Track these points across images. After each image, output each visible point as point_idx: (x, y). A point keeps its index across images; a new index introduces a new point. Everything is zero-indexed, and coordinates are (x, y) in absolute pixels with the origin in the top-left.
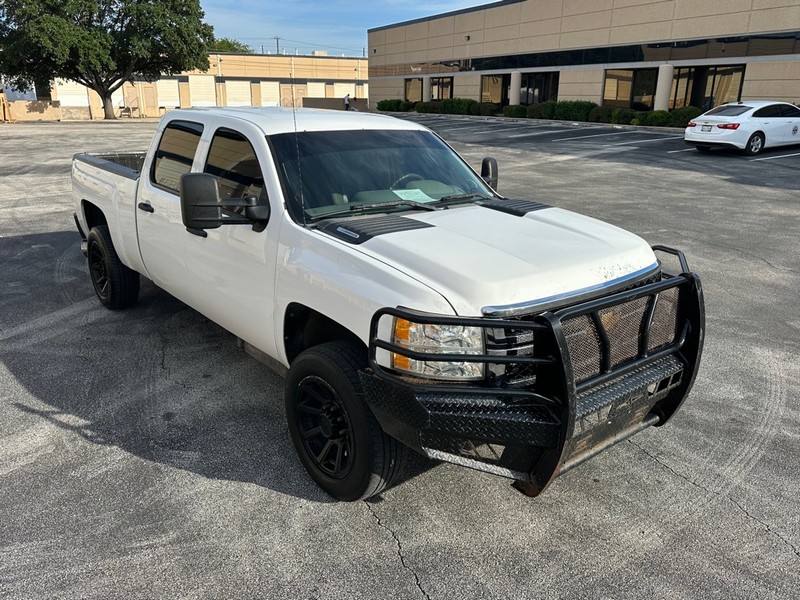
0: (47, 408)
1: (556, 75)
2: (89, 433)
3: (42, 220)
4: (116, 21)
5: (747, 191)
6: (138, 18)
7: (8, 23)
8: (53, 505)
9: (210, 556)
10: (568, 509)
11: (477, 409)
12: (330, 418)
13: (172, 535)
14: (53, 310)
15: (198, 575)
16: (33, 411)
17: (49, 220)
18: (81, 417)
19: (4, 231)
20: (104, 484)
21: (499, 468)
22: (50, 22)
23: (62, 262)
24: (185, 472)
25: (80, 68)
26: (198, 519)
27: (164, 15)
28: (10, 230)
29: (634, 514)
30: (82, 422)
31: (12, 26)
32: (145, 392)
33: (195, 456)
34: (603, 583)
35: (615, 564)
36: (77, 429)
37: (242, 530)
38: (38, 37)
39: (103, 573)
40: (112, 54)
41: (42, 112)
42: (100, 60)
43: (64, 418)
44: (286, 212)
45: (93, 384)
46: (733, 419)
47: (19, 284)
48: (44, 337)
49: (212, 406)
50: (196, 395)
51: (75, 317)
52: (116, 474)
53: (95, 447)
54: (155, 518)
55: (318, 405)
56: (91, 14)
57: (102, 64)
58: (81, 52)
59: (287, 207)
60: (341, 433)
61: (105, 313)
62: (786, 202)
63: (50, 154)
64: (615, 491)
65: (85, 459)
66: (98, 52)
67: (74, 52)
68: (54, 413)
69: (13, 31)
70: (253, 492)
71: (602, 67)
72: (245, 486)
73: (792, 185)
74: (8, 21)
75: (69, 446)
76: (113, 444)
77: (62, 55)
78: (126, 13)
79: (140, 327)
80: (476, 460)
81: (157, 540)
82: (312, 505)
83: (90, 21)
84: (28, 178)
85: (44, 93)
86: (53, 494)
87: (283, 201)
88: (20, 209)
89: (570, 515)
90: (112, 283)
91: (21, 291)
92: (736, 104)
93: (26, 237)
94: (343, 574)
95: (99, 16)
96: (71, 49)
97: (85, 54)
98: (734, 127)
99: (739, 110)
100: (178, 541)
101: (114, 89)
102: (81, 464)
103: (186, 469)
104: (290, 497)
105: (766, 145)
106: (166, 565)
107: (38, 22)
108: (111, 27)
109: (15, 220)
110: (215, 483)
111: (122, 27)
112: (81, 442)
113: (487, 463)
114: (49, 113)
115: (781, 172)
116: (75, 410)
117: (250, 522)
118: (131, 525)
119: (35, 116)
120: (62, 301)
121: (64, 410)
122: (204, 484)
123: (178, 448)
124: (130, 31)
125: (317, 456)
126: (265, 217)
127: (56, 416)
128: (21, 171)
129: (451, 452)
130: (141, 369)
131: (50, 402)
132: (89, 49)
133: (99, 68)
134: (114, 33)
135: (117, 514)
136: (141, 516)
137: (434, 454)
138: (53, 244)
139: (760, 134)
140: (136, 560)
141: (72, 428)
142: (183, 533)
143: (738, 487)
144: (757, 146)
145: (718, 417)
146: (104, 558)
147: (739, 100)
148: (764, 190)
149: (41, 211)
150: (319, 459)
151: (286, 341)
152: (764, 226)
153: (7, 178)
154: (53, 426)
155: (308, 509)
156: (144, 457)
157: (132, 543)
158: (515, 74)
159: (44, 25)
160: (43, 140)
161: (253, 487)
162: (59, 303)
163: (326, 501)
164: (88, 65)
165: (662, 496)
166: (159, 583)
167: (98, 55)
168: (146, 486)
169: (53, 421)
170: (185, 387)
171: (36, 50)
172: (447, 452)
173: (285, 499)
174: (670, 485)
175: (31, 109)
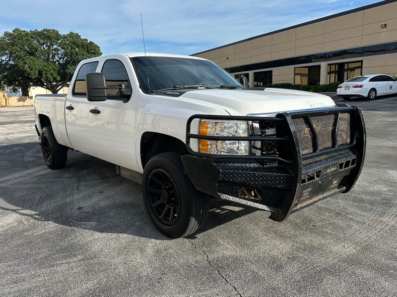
0: (15, 208)
1: (271, 72)
2: (37, 217)
3: (21, 139)
4: (60, 58)
5: (372, 113)
6: (71, 56)
7: (9, 61)
8: (15, 247)
9: (101, 266)
10: (300, 239)
11: (247, 169)
12: (166, 192)
13: (80, 257)
14: (22, 171)
15: (93, 274)
16: (8, 209)
17: (23, 139)
18: (33, 211)
19: (2, 143)
20: (43, 237)
21: (261, 205)
22: (29, 59)
23: (29, 153)
24: (87, 231)
25: (43, 80)
26: (94, 250)
27: (83, 54)
28: (4, 143)
29: (338, 239)
30: (33, 213)
31: (11, 62)
32: (68, 200)
33: (94, 224)
34: (325, 269)
35: (331, 261)
36: (31, 216)
37: (119, 254)
38: (23, 66)
39: (40, 276)
40: (59, 74)
41: (24, 101)
42: (52, 76)
43: (24, 211)
44: (140, 89)
45: (41, 198)
46: (384, 198)
47: (6, 162)
48: (16, 181)
49: (103, 204)
50: (94, 200)
51: (33, 173)
52: (50, 233)
53: (40, 222)
54: (70, 251)
55: (159, 187)
56: (49, 56)
57: (54, 78)
58: (44, 72)
59: (140, 87)
60: (172, 199)
61: (49, 171)
62: (393, 116)
63: (27, 117)
64: (325, 230)
65: (34, 227)
66: (52, 72)
67: (40, 73)
68: (19, 210)
69: (12, 65)
70: (125, 238)
71: (293, 66)
72: (121, 235)
73: (393, 110)
74: (9, 60)
75: (26, 223)
76: (49, 221)
77: (34, 75)
78: (65, 54)
79: (67, 175)
80: (248, 200)
81: (71, 260)
82: (158, 242)
83: (48, 59)
84: (15, 125)
85: (26, 93)
86: (15, 242)
87: (138, 84)
88: (10, 136)
89: (302, 241)
90: (53, 156)
91: (7, 164)
92: (361, 76)
93: (11, 145)
94: (175, 271)
95: (53, 56)
96: (39, 71)
97: (45, 74)
98: (361, 86)
99: (362, 79)
100: (83, 260)
101: (59, 90)
102: (32, 229)
103: (88, 229)
104: (145, 239)
105: (377, 95)
106: (75, 270)
107: (23, 60)
108: (58, 61)
109: (7, 139)
110: (105, 235)
111: (63, 61)
112: (32, 221)
113: (254, 202)
114: (28, 102)
115: (387, 105)
116: (31, 208)
117: (123, 250)
118: (57, 254)
119: (21, 103)
120: (27, 167)
121: (24, 208)
122: (98, 235)
123: (85, 221)
124: (67, 62)
125: (160, 216)
126: (130, 94)
127: (20, 211)
128: (12, 123)
129: (234, 196)
130: (66, 191)
131: (17, 206)
132: (47, 71)
133: (52, 79)
134: (59, 63)
135: (49, 250)
136: (63, 250)
137: (224, 197)
138: (24, 147)
139: (374, 90)
140: (59, 269)
141: (28, 215)
142: (86, 257)
143: (393, 226)
144: (373, 95)
145: (376, 198)
146: (40, 269)
147: (361, 75)
148: (380, 112)
149: (21, 136)
150: (161, 217)
151: (141, 157)
152: (383, 125)
153: (5, 125)
154: (18, 215)
155: (155, 243)
156: (66, 225)
157: (57, 262)
158: (251, 73)
159: (26, 61)
160: (24, 112)
161: (125, 235)
162: (26, 167)
163: (166, 240)
164: (47, 79)
165: (351, 231)
166: (72, 279)
167: (52, 74)
168: (66, 237)
169: (18, 213)
170: (90, 197)
171: (22, 73)
172: (231, 196)
173: (143, 239)
174: (355, 226)
175: (19, 100)
